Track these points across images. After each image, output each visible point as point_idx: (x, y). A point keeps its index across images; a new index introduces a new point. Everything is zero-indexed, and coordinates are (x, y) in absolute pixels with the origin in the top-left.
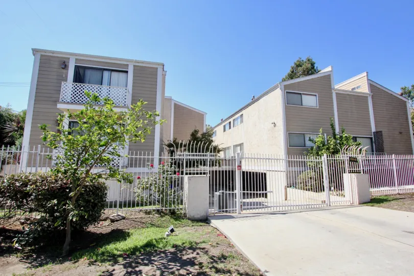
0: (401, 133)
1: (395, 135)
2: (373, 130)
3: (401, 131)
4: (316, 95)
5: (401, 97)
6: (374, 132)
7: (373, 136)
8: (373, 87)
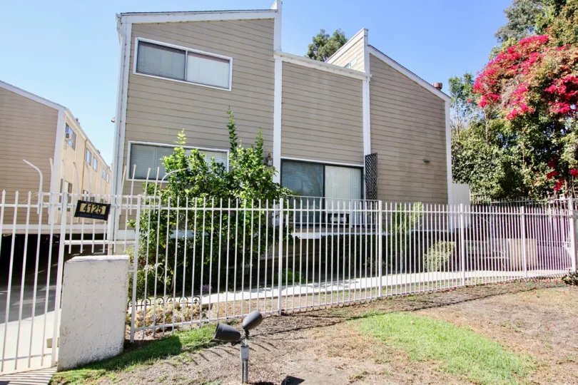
0: (427, 162)
1: (415, 166)
2: (367, 151)
3: (428, 159)
4: (228, 61)
5: (436, 92)
6: (366, 156)
7: (364, 166)
8: (376, 62)
